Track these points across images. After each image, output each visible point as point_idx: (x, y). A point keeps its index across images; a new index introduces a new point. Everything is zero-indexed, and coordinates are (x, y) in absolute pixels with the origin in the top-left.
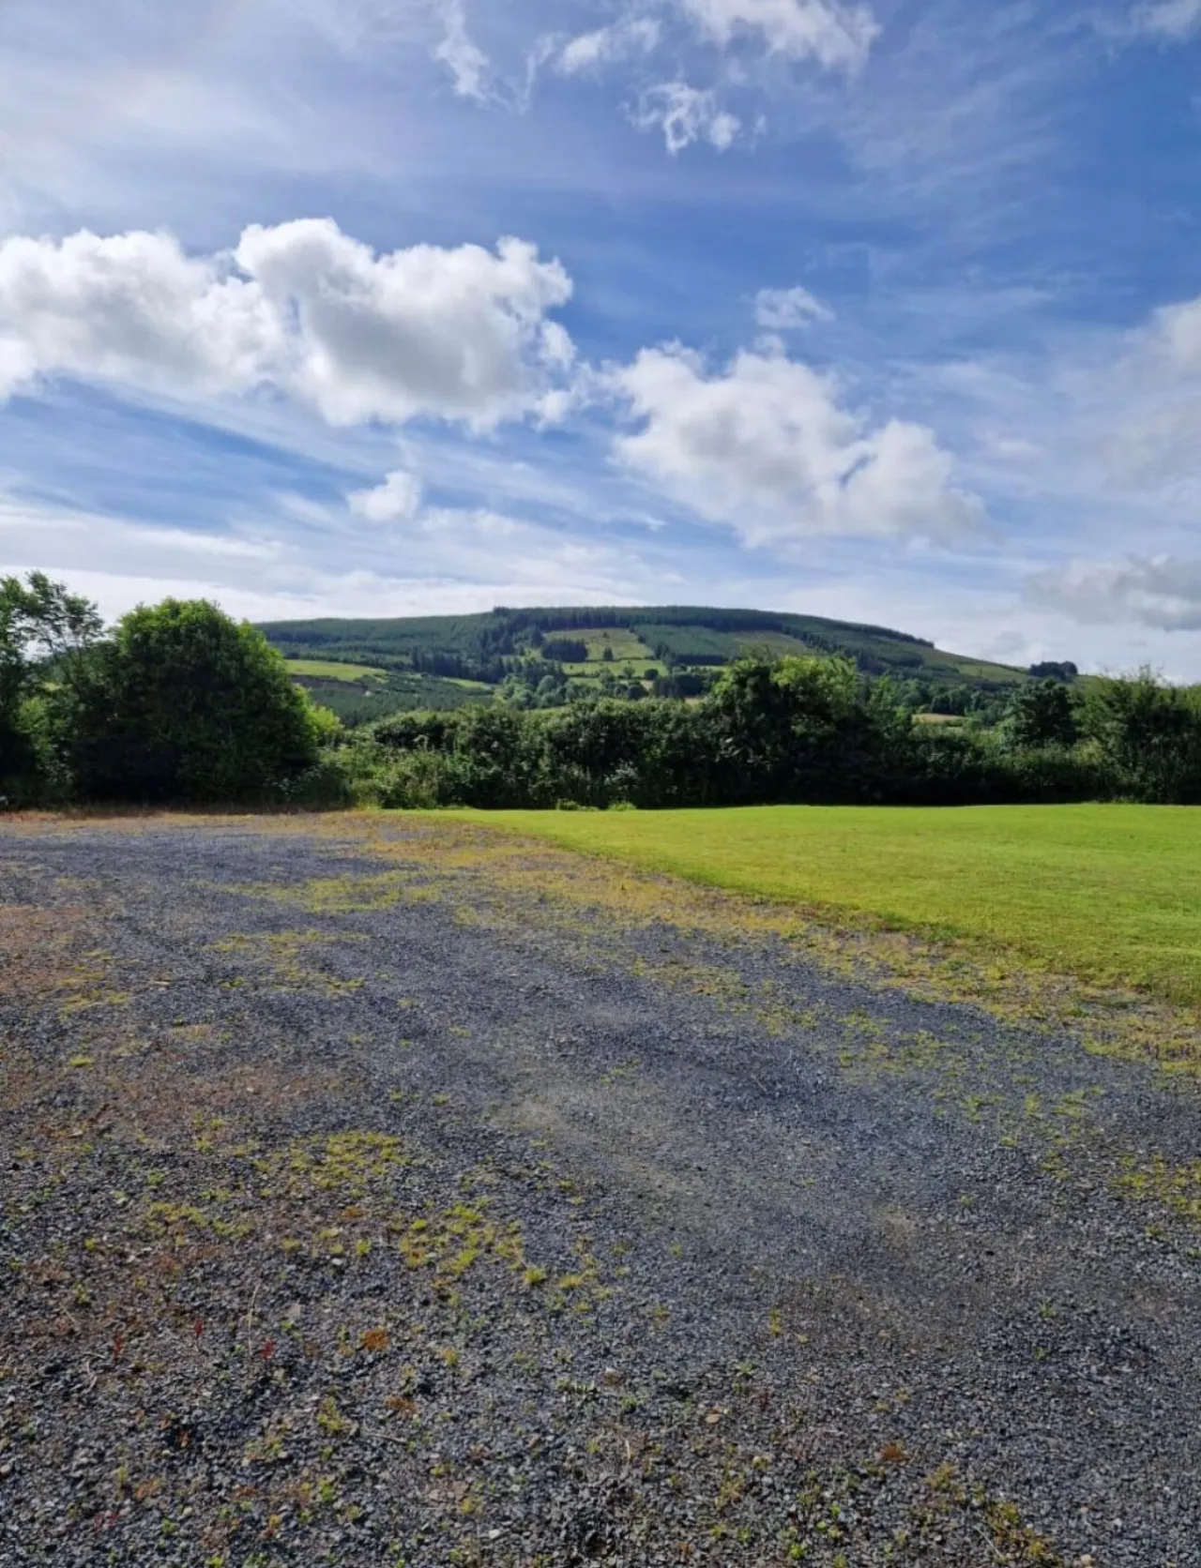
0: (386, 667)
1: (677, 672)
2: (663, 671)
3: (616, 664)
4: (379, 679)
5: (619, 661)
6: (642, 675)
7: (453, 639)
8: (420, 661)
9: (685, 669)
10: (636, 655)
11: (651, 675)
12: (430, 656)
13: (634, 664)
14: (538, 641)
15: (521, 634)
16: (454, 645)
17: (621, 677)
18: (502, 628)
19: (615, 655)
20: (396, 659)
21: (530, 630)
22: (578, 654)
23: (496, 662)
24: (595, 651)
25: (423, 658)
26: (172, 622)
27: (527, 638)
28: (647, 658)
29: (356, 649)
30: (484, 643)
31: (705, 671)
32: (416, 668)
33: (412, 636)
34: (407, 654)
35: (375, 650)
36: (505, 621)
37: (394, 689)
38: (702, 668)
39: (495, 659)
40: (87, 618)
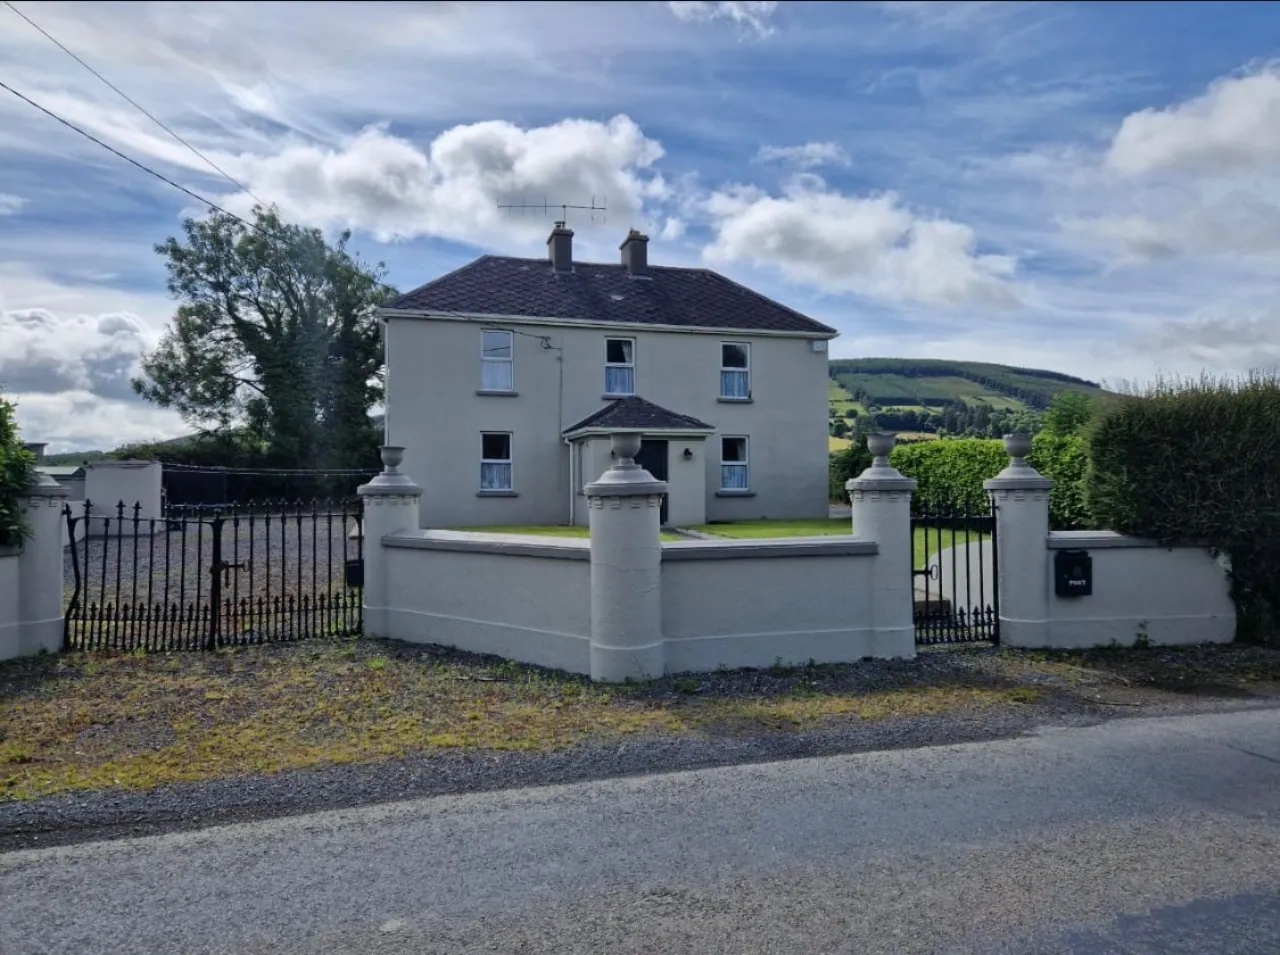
1: (874, 412)
2: (861, 410)
9: (880, 409)
13: (836, 406)
31: (899, 410)
38: (895, 407)
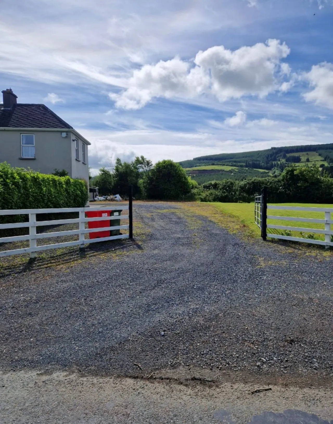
0: (238, 166)
1: (331, 165)
2: (326, 164)
3: (310, 163)
4: (235, 170)
5: (311, 162)
6: (319, 166)
7: (258, 157)
8: (248, 164)
10: (318, 160)
11: (322, 166)
12: (251, 163)
13: (317, 163)
14: (284, 157)
15: (280, 155)
16: (258, 159)
17: (311, 167)
18: (273, 153)
19: (310, 160)
20: (241, 164)
21: (282, 154)
22: (298, 160)
23: (271, 163)
24: (303, 159)
25: (249, 163)
26: (164, 165)
27: (281, 156)
28: (321, 161)
29: (230, 162)
30: (267, 158)
32: (246, 166)
33: (246, 157)
34: (244, 162)
35: (235, 162)
36: (274, 151)
37: (240, 172)
39: (270, 163)
40: (150, 164)
